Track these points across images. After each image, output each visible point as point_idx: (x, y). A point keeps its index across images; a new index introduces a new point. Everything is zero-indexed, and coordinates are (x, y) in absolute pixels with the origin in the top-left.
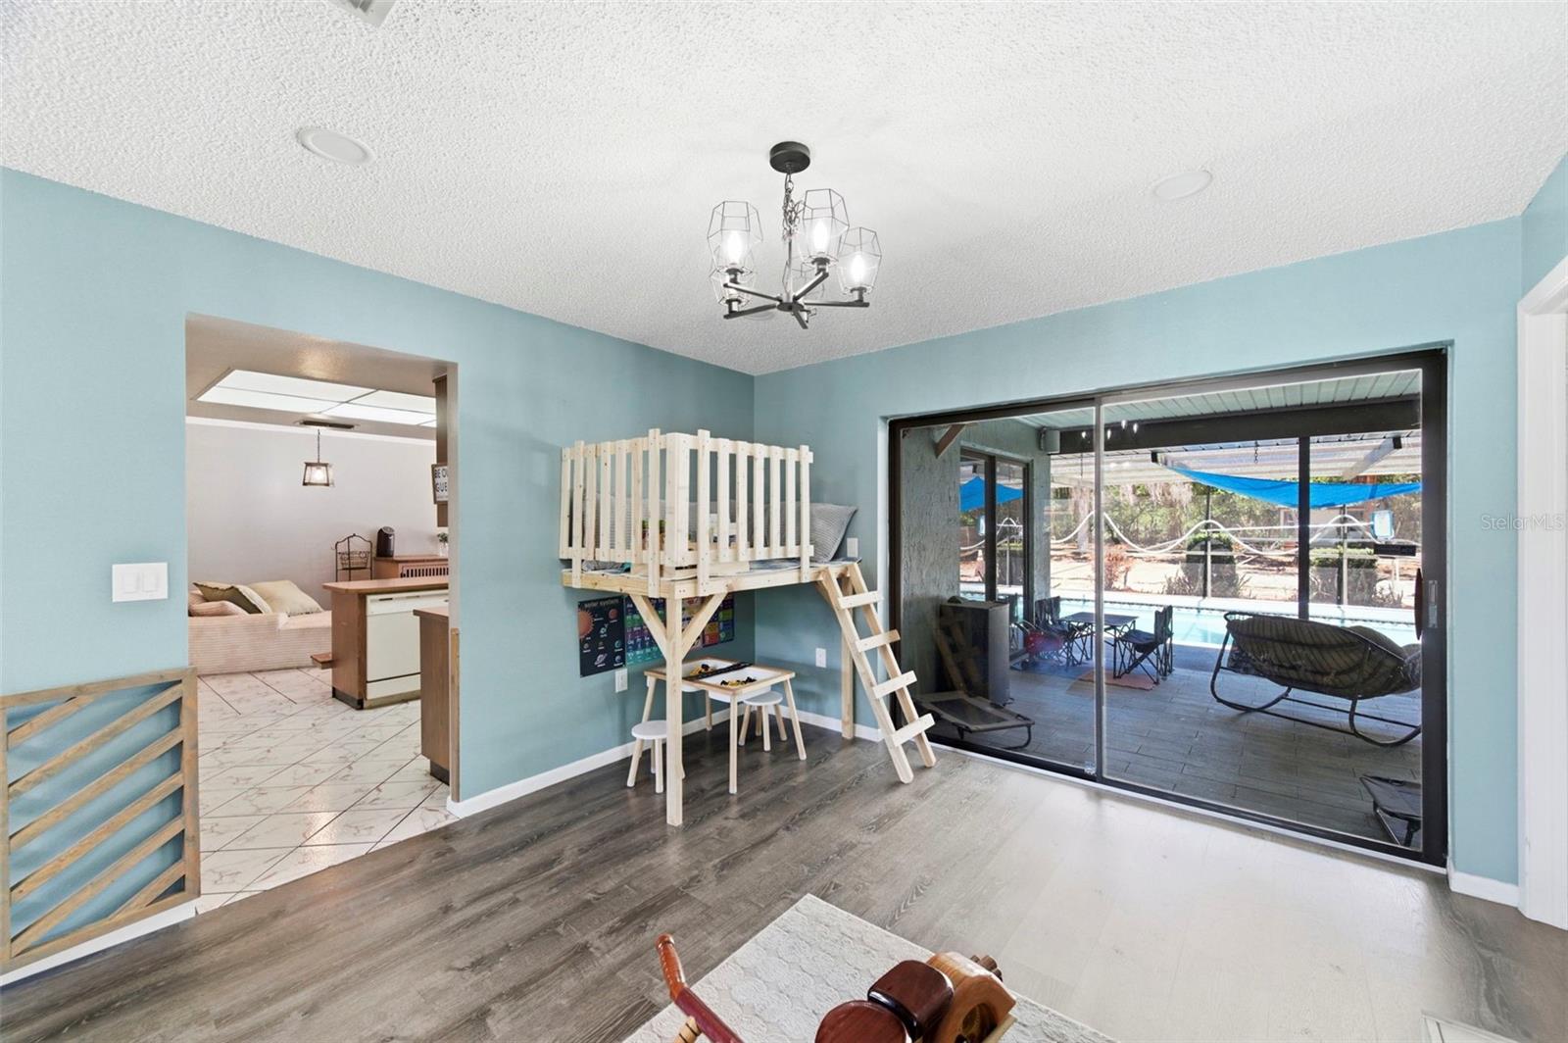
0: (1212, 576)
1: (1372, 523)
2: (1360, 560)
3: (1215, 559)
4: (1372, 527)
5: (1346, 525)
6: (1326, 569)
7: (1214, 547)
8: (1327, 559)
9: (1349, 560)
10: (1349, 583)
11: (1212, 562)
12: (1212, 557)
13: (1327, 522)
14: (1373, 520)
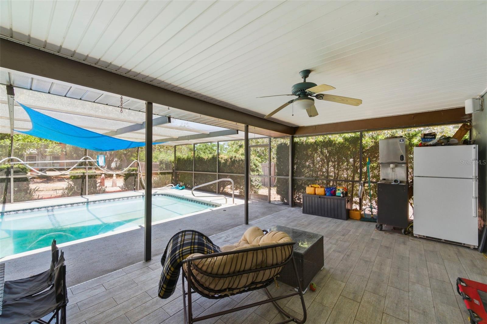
0: (14, 190)
1: (97, 160)
2: (91, 175)
3: (16, 180)
4: (98, 161)
5: (87, 161)
6: (78, 180)
7: (16, 172)
8: (78, 176)
9: (89, 176)
10: (88, 185)
11: (14, 181)
12: (14, 178)
13: (80, 159)
14: (98, 159)
